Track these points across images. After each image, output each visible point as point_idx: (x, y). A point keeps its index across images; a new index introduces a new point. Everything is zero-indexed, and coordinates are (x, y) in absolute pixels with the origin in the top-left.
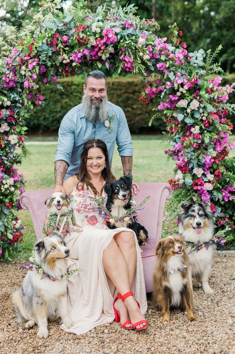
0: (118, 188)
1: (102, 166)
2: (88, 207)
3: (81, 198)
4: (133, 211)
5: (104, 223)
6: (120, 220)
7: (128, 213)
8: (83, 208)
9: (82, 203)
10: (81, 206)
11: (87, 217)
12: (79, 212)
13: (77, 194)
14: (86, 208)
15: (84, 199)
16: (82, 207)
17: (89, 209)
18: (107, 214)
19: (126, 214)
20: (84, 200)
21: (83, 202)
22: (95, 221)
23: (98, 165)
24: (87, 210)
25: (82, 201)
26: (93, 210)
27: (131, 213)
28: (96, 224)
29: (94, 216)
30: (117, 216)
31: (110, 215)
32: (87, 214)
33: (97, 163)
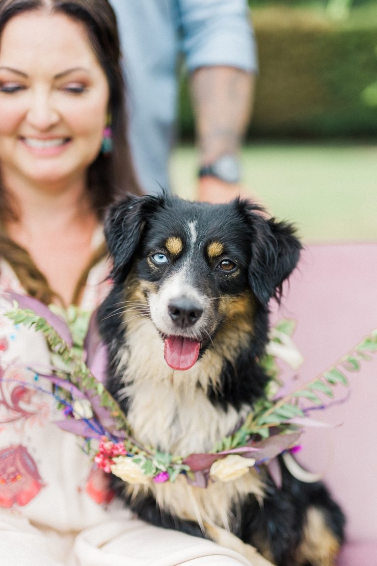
0: (175, 245)
1: (86, 134)
4: (275, 421)
5: (90, 490)
6: (183, 472)
7: (245, 430)
18: (107, 423)
19: (232, 435)
22: (24, 483)
23: (61, 131)
26: (18, 409)
27: (264, 433)
28: (30, 497)
29: (21, 450)
30: (165, 445)
31: (125, 428)
33: (54, 118)
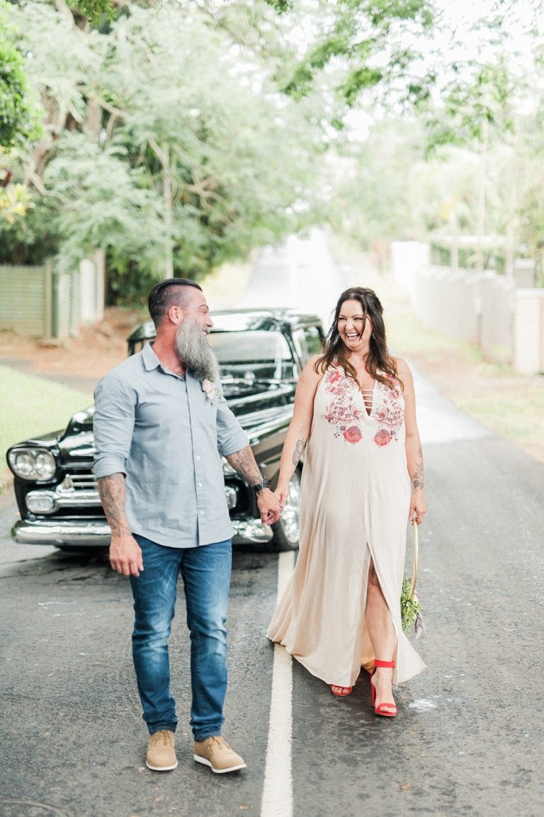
2: (346, 412)
3: (335, 396)
8: (337, 414)
9: (336, 405)
10: (333, 410)
11: (343, 428)
12: (329, 421)
13: (328, 388)
14: (342, 414)
15: (339, 397)
16: (335, 413)
17: (347, 416)
20: (340, 399)
21: (338, 403)
24: (343, 417)
25: (336, 401)
32: (343, 425)
